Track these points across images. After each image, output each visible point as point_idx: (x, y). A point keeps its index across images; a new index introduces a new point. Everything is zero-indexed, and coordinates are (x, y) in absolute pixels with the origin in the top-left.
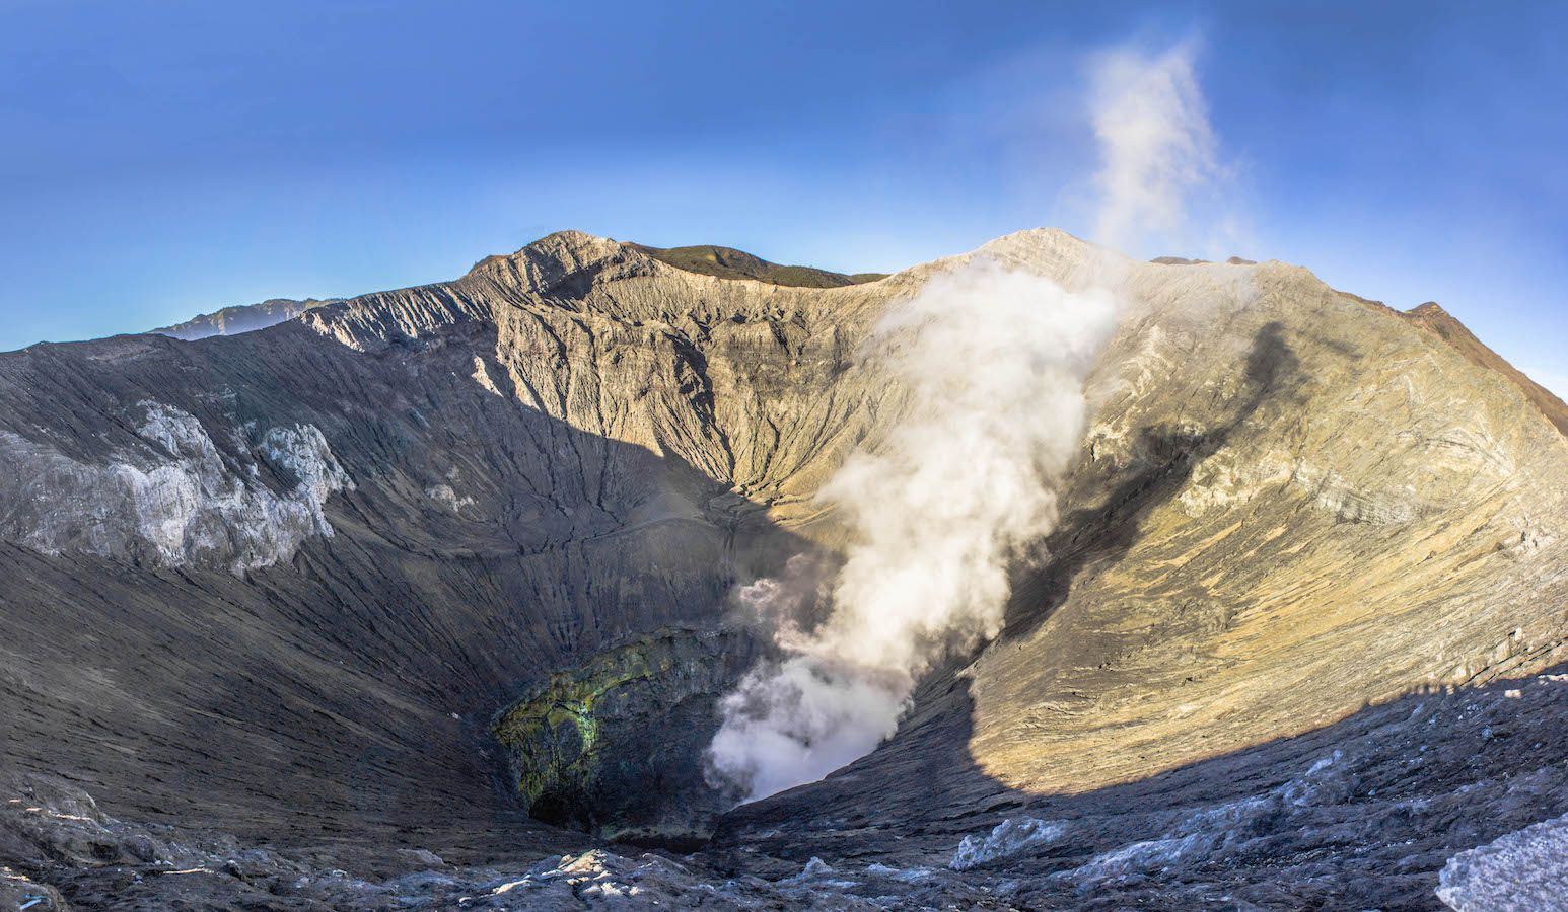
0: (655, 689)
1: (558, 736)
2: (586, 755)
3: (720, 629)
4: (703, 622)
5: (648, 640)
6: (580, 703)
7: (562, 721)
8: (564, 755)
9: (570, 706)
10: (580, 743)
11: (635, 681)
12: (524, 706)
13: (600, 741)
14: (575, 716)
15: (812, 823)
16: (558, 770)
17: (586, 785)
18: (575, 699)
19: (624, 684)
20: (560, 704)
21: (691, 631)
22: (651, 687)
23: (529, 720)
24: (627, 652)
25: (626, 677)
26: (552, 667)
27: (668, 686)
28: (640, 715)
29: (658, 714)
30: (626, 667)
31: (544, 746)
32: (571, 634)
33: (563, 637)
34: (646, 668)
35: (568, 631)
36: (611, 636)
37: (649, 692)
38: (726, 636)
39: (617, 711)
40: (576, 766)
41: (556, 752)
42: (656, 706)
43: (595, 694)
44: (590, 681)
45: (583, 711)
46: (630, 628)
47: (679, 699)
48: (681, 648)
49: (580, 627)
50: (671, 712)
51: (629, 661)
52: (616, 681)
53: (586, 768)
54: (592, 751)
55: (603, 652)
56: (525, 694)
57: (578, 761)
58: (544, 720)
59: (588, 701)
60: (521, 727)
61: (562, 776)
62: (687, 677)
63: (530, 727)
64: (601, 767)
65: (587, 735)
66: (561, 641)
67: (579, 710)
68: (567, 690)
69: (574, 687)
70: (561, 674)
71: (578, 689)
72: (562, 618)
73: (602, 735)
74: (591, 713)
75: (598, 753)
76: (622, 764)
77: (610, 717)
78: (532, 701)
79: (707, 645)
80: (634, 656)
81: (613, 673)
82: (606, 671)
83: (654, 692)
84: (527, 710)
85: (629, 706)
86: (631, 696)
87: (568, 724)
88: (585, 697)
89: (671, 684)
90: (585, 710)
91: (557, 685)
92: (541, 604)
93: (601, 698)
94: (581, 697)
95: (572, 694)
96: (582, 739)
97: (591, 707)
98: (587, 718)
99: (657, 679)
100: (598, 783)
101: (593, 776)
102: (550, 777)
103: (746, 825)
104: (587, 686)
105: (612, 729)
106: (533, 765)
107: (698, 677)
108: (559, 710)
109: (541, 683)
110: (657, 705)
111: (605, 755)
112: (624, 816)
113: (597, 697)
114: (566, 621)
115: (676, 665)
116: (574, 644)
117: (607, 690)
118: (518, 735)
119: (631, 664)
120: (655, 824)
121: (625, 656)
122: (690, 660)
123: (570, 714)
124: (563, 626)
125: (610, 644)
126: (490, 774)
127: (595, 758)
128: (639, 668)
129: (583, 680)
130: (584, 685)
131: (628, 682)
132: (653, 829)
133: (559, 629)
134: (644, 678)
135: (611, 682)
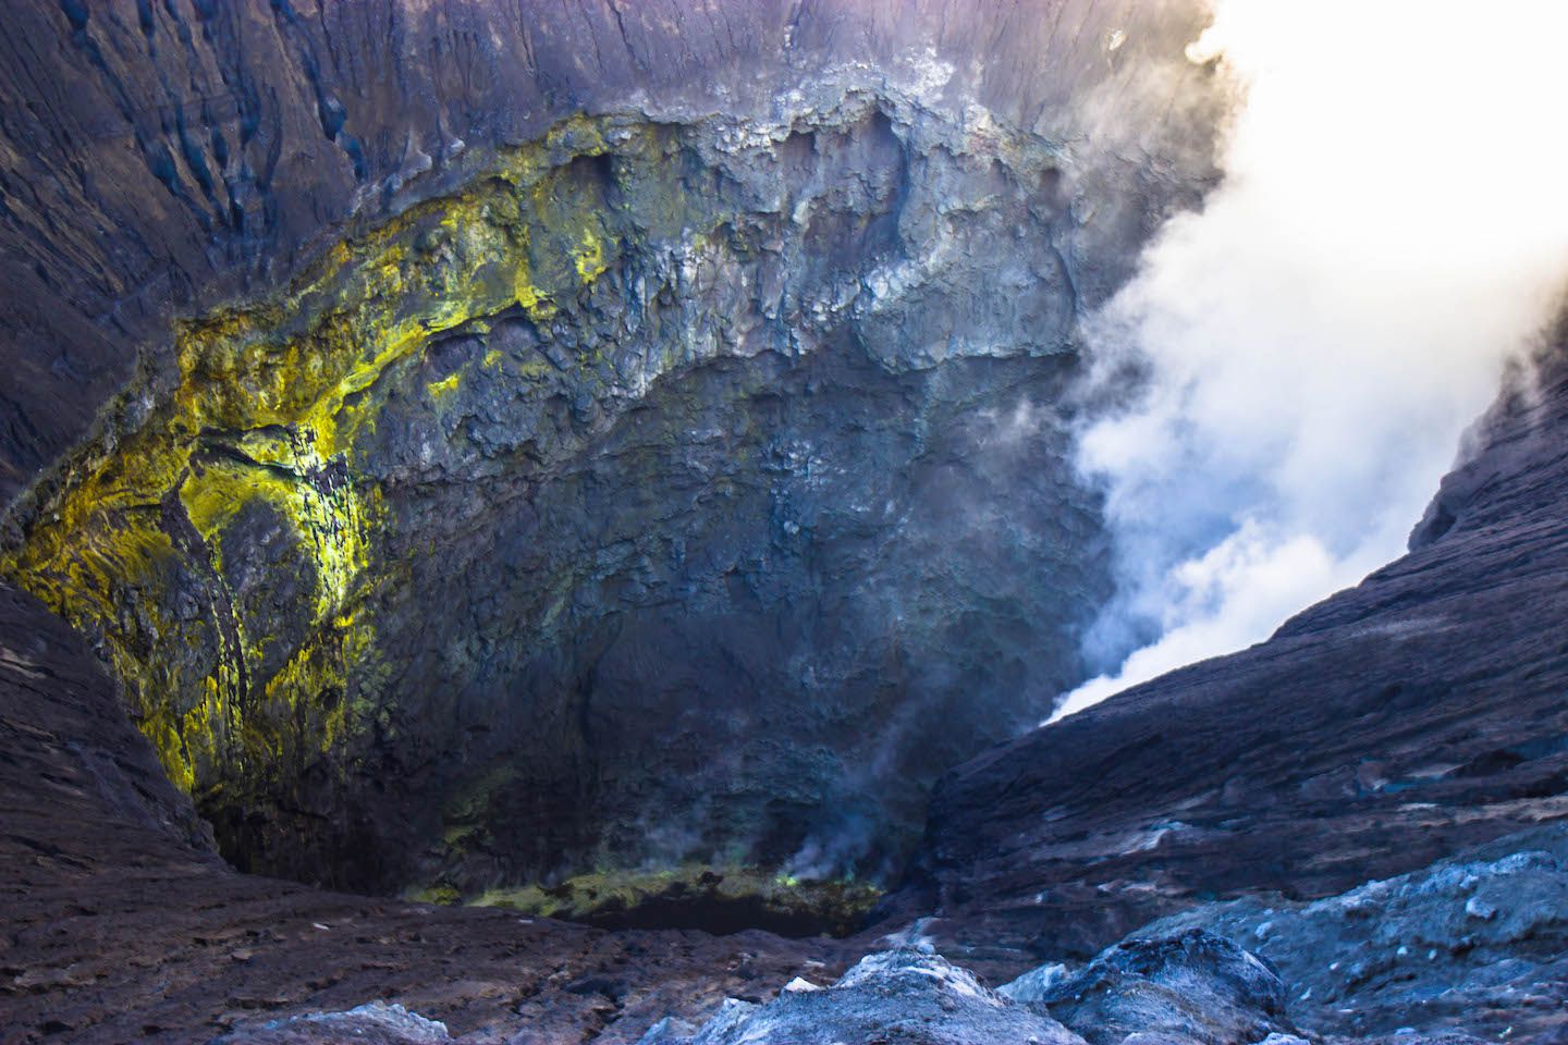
0: (560, 354)
1: (226, 568)
2: (328, 626)
3: (789, 114)
4: (721, 90)
5: (522, 168)
6: (292, 433)
7: (234, 507)
8: (256, 636)
9: (256, 449)
10: (309, 583)
11: (484, 328)
12: (98, 465)
13: (372, 570)
14: (279, 486)
15: (1307, 788)
16: (241, 696)
17: (338, 743)
18: (273, 419)
19: (446, 347)
20: (221, 444)
21: (677, 128)
22: (542, 346)
23: (117, 517)
24: (451, 223)
25: (451, 315)
26: (182, 301)
27: (606, 337)
28: (508, 450)
29: (574, 444)
30: (450, 281)
31: (187, 612)
32: (234, 168)
33: (205, 184)
34: (521, 276)
35: (222, 160)
36: (390, 167)
37: (535, 367)
38: (810, 138)
39: (427, 453)
40: (297, 673)
41: (230, 629)
42: (563, 415)
43: (344, 388)
44: (321, 343)
45: (307, 462)
46: (457, 133)
47: (642, 383)
48: (643, 199)
49: (264, 138)
50: (617, 434)
51: (460, 255)
52: (417, 331)
53: (330, 676)
54: (346, 613)
55: (361, 232)
56: (102, 413)
57: (304, 656)
58: (170, 513)
59: (318, 422)
60: (95, 547)
61: (259, 722)
62: (669, 298)
63: (125, 543)
64: (387, 668)
65: (329, 553)
66: (200, 200)
67: (290, 462)
68: (241, 386)
69: (266, 370)
70: (216, 326)
71: (280, 380)
72: (193, 114)
73: (383, 546)
74: (336, 467)
75: (366, 619)
76: (457, 652)
77: (404, 474)
78: (127, 442)
79: (741, 178)
80: (478, 238)
81: (409, 305)
82: (377, 298)
83: (552, 362)
84: (106, 479)
85: (468, 424)
86: (476, 383)
87: (259, 517)
88: (309, 402)
89: (614, 329)
90: (315, 457)
91: (203, 374)
92: (97, 60)
93: (366, 401)
94: (296, 405)
95: (260, 402)
96: (310, 569)
97: (339, 441)
98: (324, 490)
99: (564, 313)
100: (378, 728)
101: (359, 704)
102: (214, 725)
103: (1037, 811)
104: (316, 362)
105: (413, 524)
106: (154, 695)
107: (710, 295)
108: (220, 469)
109: (152, 371)
110: (567, 409)
111: (395, 623)
112: (472, 843)
113: (353, 398)
114: (207, 119)
115: (628, 258)
116: (251, 204)
117: (390, 365)
118: (90, 581)
119: (466, 267)
120: (588, 869)
121: (446, 238)
122: (677, 237)
123: (261, 480)
124: (200, 139)
125: (388, 194)
126: (62, 739)
127: (360, 638)
128: (495, 279)
129: (300, 338)
130: (303, 359)
131: (457, 335)
132: (581, 883)
133: (188, 152)
134: (517, 315)
135: (397, 339)
